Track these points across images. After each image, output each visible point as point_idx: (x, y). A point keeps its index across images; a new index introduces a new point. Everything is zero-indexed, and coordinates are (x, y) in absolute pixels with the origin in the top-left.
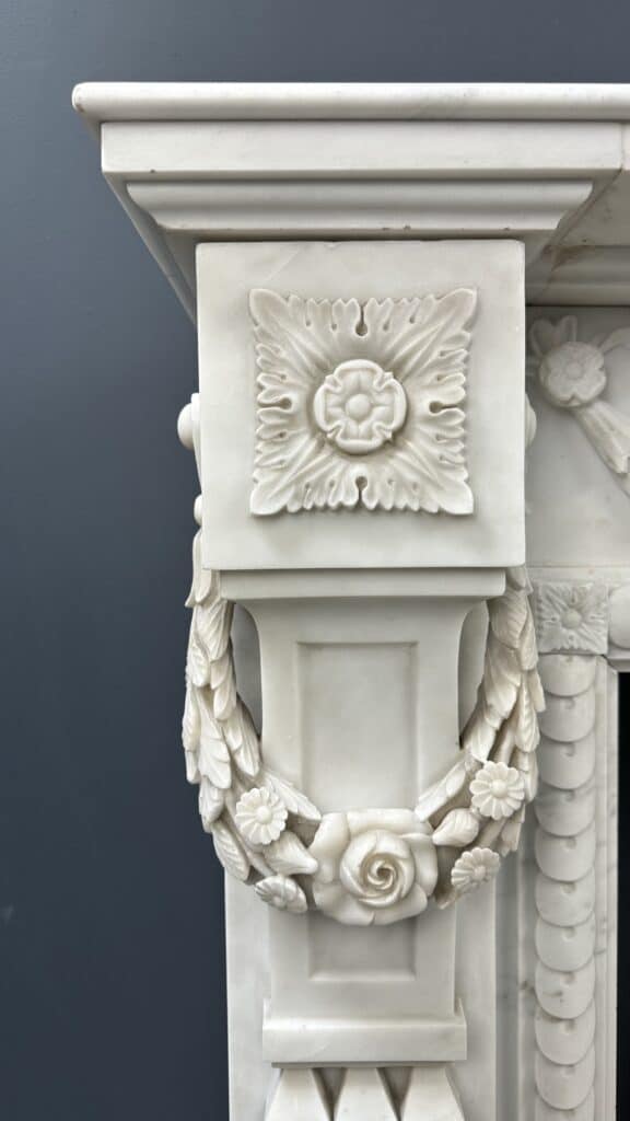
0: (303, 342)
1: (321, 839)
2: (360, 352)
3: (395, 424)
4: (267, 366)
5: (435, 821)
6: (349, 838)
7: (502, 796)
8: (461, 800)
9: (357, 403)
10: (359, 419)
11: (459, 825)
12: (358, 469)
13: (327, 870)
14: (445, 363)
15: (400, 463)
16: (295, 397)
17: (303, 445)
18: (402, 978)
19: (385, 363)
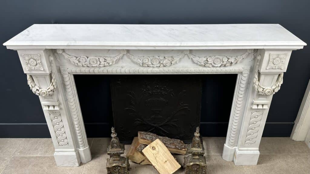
0: (27, 58)
1: (39, 91)
2: (32, 59)
3: (36, 63)
4: (25, 59)
5: (48, 89)
6: (42, 91)
7: (52, 88)
8: (49, 88)
9: (32, 62)
10: (33, 63)
11: (49, 90)
12: (34, 67)
13: (40, 93)
14: (38, 60)
15: (37, 66)
16: (27, 62)
17: (29, 65)
18: (52, 99)
19: (34, 59)
